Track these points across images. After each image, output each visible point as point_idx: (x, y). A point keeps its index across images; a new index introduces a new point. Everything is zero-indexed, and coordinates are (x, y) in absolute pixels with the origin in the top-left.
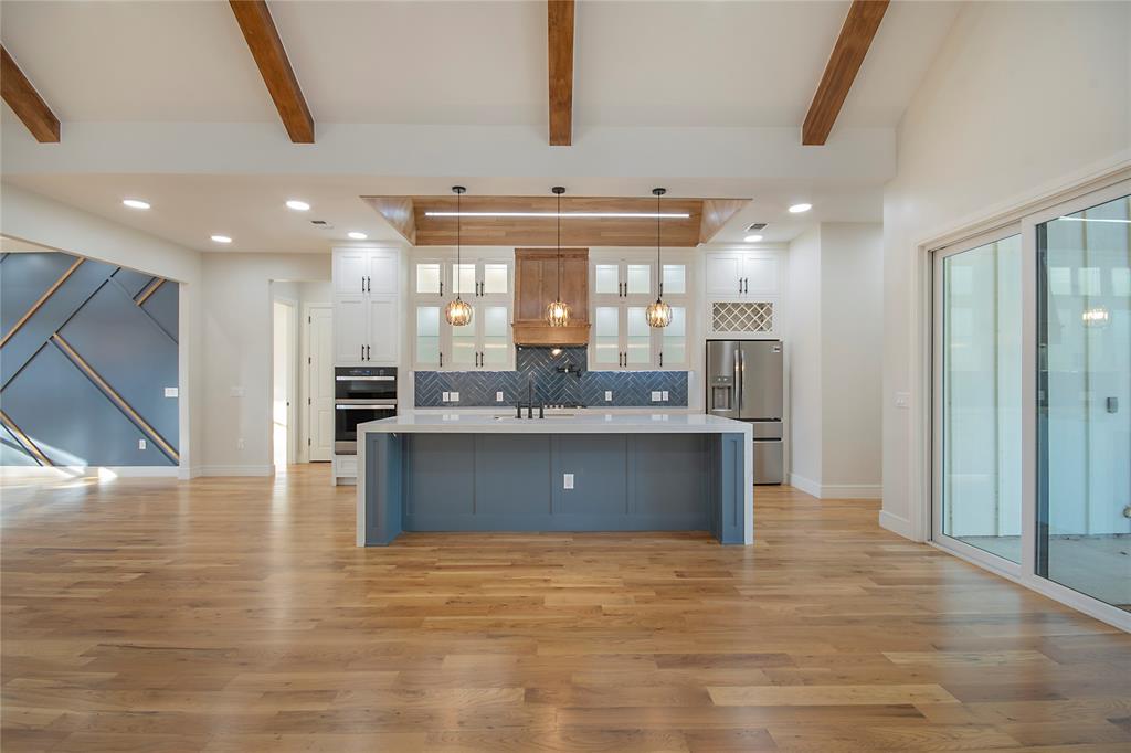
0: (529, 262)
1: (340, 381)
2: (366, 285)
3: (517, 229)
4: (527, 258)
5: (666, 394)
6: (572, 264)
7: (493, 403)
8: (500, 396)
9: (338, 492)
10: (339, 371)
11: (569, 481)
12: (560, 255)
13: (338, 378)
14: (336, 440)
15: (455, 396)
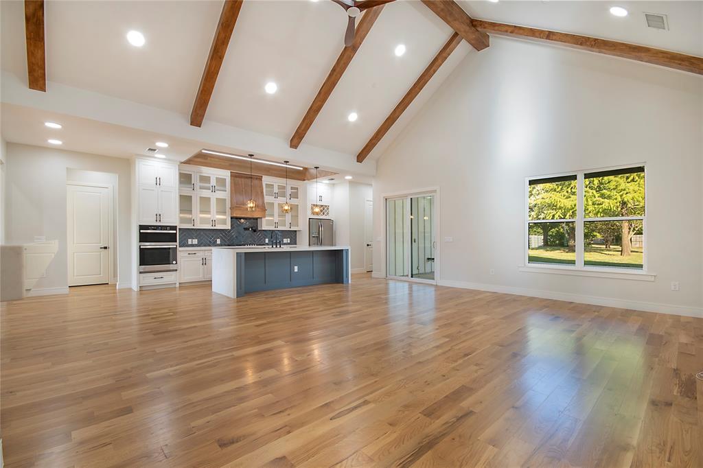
0: (238, 179)
1: (143, 233)
2: (158, 182)
3: (234, 163)
4: (236, 177)
5: (289, 239)
6: (256, 182)
7: (215, 244)
8: (219, 241)
9: (141, 294)
10: (141, 227)
11: (296, 269)
12: (251, 177)
13: (141, 231)
14: (140, 265)
15: (195, 241)
